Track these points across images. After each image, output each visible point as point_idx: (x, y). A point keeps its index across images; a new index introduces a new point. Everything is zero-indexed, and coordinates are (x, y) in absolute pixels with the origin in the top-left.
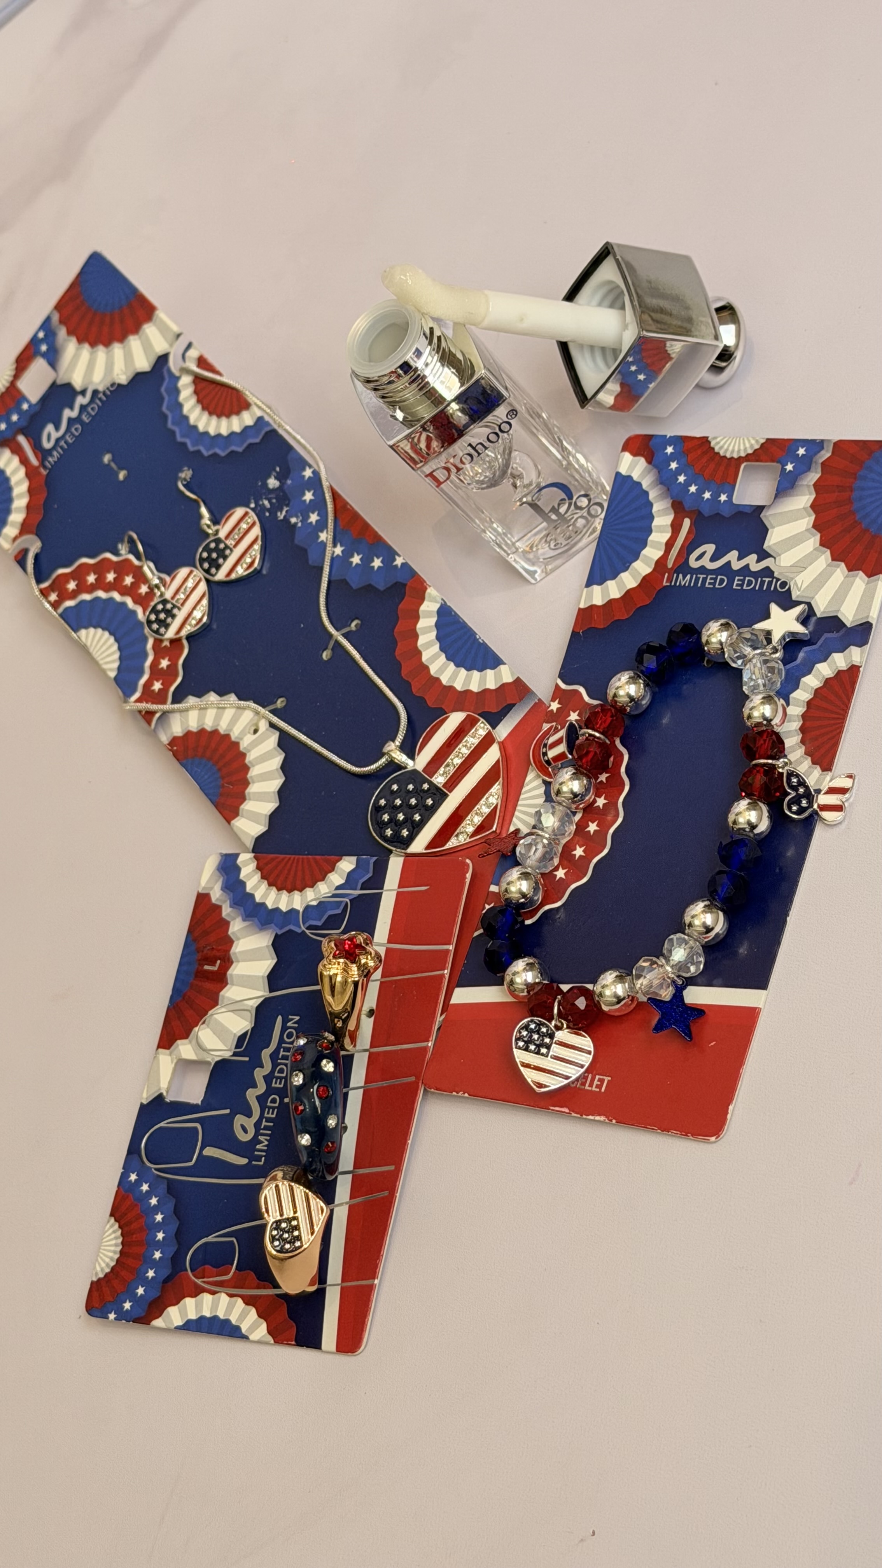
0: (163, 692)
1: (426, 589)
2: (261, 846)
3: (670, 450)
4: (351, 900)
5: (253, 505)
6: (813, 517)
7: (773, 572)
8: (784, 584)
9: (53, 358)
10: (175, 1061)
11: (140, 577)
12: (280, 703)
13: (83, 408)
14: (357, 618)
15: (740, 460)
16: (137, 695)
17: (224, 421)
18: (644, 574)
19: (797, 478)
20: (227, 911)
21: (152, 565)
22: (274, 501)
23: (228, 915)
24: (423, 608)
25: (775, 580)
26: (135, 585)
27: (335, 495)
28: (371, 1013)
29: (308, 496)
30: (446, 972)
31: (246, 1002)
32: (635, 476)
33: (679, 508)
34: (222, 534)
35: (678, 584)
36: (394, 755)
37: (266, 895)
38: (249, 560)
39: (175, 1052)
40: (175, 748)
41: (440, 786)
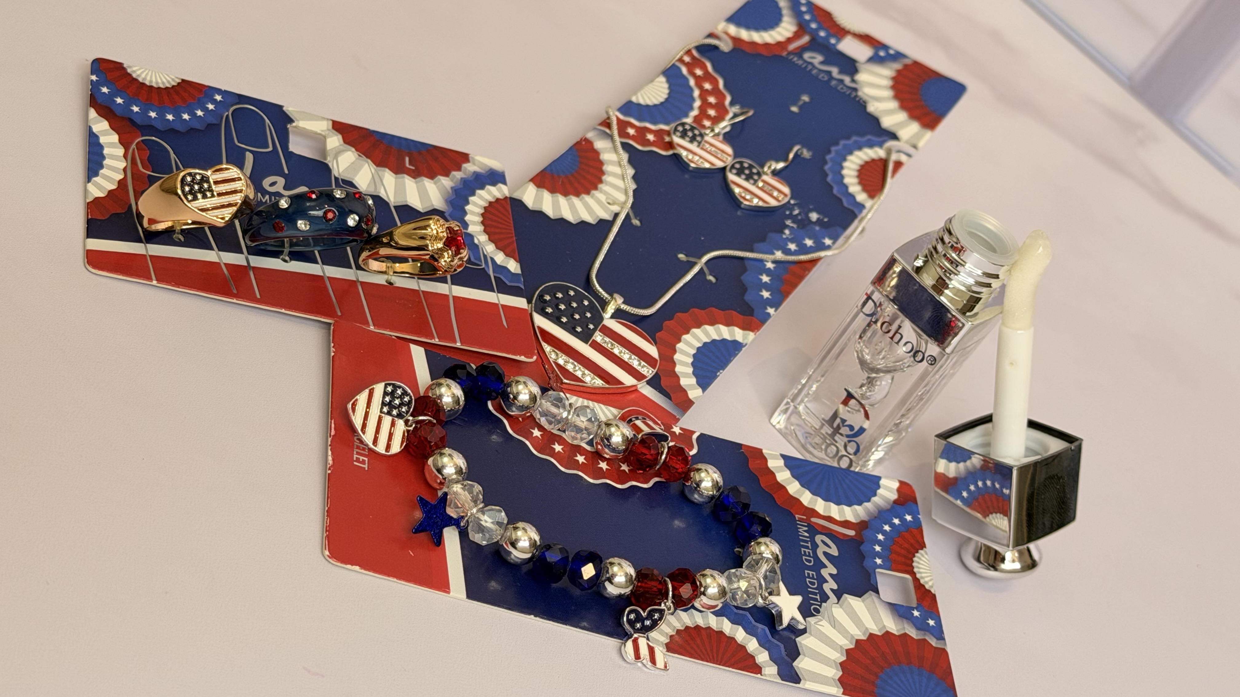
0: (627, 136)
1: (752, 331)
2: (516, 204)
3: (909, 518)
4: (483, 269)
5: (792, 202)
6: (879, 634)
7: (825, 602)
8: (818, 611)
9: (875, 59)
10: (323, 133)
11: (716, 120)
12: (636, 222)
13: (841, 81)
14: (717, 279)
15: (913, 574)
16: (621, 117)
17: (855, 180)
18: (801, 499)
19: (909, 620)
20: (458, 175)
21: (728, 129)
22: (799, 218)
23: (454, 176)
24: (737, 330)
25: (819, 603)
26: (709, 117)
27: (814, 262)
28: (391, 283)
29: (809, 242)
30: (437, 340)
31: (382, 188)
32: (880, 491)
33: (862, 526)
34: (765, 177)
35: (799, 526)
36: (612, 303)
37: (475, 204)
38: (748, 197)
39: (331, 134)
40: (584, 143)
41: (593, 338)
